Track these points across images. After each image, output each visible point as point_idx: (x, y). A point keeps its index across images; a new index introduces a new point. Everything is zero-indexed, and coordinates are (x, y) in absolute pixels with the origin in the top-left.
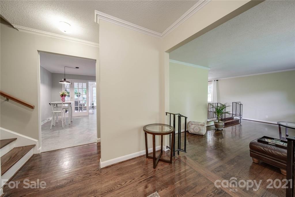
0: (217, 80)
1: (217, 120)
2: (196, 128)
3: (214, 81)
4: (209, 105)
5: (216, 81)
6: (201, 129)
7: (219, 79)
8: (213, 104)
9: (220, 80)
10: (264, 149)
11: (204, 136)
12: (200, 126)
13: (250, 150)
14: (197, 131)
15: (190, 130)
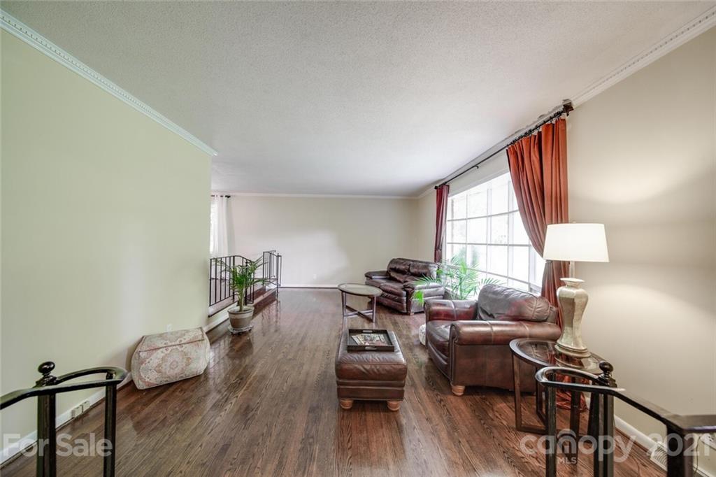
0: (229, 197)
1: (234, 303)
2: (170, 360)
3: (219, 196)
4: (213, 263)
5: (225, 198)
6: (193, 355)
7: (234, 194)
8: (224, 260)
9: (235, 196)
10: (364, 368)
11: (202, 379)
12: (187, 348)
13: (337, 382)
14: (177, 371)
15: (140, 378)
